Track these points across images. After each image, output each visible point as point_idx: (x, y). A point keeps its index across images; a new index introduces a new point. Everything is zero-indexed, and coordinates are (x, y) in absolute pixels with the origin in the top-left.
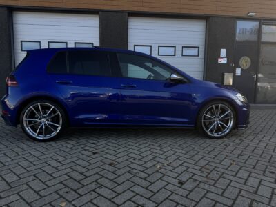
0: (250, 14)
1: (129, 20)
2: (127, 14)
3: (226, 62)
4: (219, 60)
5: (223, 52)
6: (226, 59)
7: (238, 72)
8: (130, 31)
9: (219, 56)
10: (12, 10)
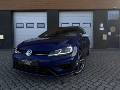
0: (114, 7)
1: (59, 13)
2: (58, 11)
3: (103, 29)
4: (100, 29)
5: (102, 25)
6: (103, 28)
7: (110, 34)
8: (60, 18)
9: (100, 27)
10: (13, 12)
